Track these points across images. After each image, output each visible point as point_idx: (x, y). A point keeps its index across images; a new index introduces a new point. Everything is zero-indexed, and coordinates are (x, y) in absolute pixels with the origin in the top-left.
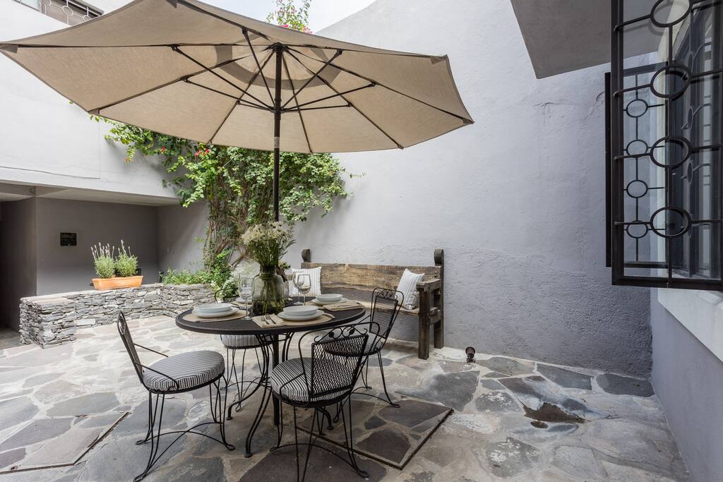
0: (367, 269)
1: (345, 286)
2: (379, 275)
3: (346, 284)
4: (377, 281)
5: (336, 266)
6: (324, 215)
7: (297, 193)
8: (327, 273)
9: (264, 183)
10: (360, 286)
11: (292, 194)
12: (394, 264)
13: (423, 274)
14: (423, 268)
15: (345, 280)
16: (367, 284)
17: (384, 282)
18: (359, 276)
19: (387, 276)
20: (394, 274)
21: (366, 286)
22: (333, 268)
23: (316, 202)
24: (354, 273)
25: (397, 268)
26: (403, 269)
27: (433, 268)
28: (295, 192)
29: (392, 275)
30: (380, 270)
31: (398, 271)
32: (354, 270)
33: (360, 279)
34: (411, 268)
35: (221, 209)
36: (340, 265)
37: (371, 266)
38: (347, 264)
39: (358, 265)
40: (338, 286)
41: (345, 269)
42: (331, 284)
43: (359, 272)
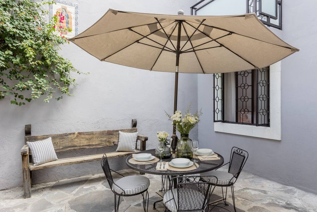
0: (93, 134)
1: (76, 148)
2: (102, 137)
3: (77, 146)
4: (101, 140)
5: (66, 135)
8: (58, 141)
10: (89, 145)
12: (111, 129)
14: (128, 129)
15: (75, 144)
16: (94, 143)
17: (106, 140)
18: (87, 139)
19: (107, 136)
20: (112, 135)
21: (93, 145)
22: (63, 137)
24: (83, 138)
26: (118, 131)
27: (132, 129)
29: (111, 136)
30: (102, 133)
31: (115, 133)
32: (83, 136)
33: (88, 141)
36: (70, 134)
37: (96, 132)
38: (76, 133)
39: (85, 133)
40: (69, 149)
41: (75, 136)
42: (62, 149)
43: (87, 137)
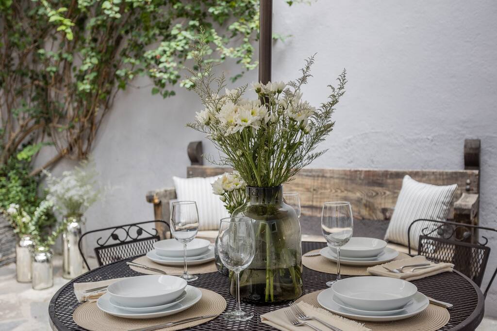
0: (323, 176)
2: (349, 188)
6: (236, 78)
7: (188, 34)
9: (118, 16)
10: (311, 207)
11: (175, 37)
12: (378, 168)
13: (454, 186)
14: (441, 174)
17: (359, 201)
18: (308, 190)
19: (366, 189)
20: (380, 185)
21: (319, 208)
23: (227, 52)
24: (297, 185)
25: (386, 174)
26: (400, 175)
27: (463, 175)
28: (184, 33)
29: (376, 189)
30: (350, 178)
31: (389, 181)
33: (309, 195)
34: (414, 175)
35: (14, 68)
37: (333, 172)
